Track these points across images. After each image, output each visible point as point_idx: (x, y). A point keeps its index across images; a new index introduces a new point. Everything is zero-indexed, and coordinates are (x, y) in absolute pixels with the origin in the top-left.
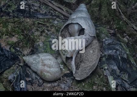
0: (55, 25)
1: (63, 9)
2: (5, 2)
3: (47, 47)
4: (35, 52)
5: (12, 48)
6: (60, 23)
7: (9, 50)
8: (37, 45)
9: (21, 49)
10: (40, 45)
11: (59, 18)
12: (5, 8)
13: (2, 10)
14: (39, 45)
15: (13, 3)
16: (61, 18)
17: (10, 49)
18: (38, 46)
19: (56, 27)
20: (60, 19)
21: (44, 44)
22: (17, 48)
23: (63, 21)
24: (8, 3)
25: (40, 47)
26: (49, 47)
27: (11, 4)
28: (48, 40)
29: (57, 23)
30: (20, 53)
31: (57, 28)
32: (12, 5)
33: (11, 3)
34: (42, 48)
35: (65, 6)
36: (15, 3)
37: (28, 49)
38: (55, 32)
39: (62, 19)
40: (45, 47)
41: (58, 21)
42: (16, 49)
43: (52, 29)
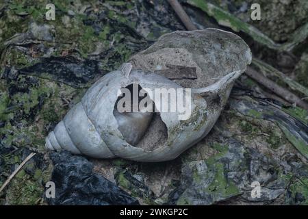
0: (238, 113)
1: (261, 67)
2: (106, 46)
3: (217, 176)
4: (183, 187)
5: (121, 176)
6: (254, 109)
7: (114, 181)
8: (191, 168)
9: (145, 180)
10: (199, 169)
11: (251, 96)
12: (107, 61)
13: (97, 67)
14: (195, 170)
15: (127, 49)
16: (257, 96)
17: (116, 176)
18: (193, 171)
19: (241, 120)
20: (255, 98)
21: (208, 166)
22: (135, 176)
23: (263, 105)
24: (116, 49)
25: (198, 175)
26: (223, 177)
27: (121, 53)
28: (220, 158)
29: (246, 111)
30: (142, 190)
31: (244, 123)
32: (124, 55)
33: (123, 49)
34: (204, 178)
35: (262, 59)
36: (132, 48)
37: (165, 177)
38: (239, 132)
39: (260, 98)
40: (211, 175)
41: (247, 104)
42: (132, 180)
43: (232, 124)
